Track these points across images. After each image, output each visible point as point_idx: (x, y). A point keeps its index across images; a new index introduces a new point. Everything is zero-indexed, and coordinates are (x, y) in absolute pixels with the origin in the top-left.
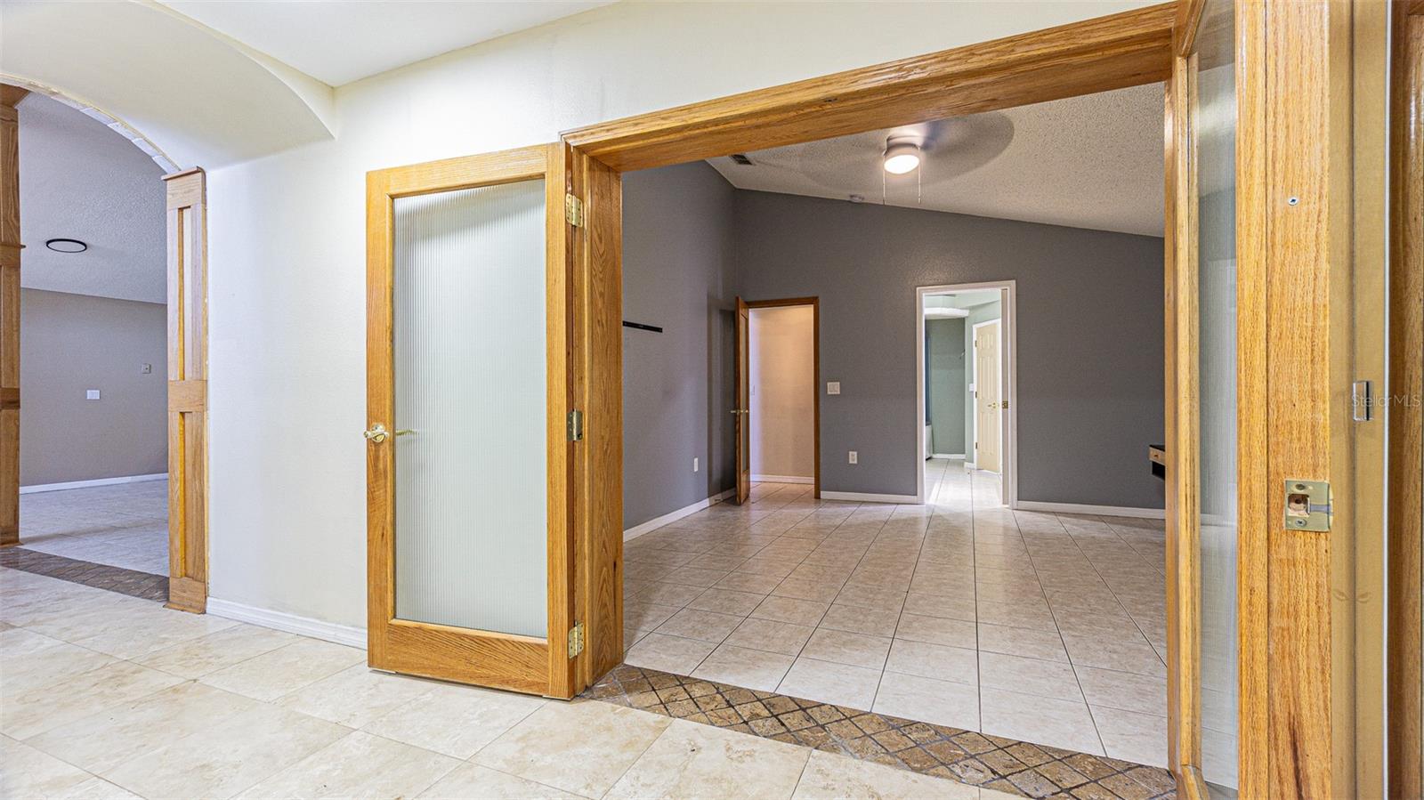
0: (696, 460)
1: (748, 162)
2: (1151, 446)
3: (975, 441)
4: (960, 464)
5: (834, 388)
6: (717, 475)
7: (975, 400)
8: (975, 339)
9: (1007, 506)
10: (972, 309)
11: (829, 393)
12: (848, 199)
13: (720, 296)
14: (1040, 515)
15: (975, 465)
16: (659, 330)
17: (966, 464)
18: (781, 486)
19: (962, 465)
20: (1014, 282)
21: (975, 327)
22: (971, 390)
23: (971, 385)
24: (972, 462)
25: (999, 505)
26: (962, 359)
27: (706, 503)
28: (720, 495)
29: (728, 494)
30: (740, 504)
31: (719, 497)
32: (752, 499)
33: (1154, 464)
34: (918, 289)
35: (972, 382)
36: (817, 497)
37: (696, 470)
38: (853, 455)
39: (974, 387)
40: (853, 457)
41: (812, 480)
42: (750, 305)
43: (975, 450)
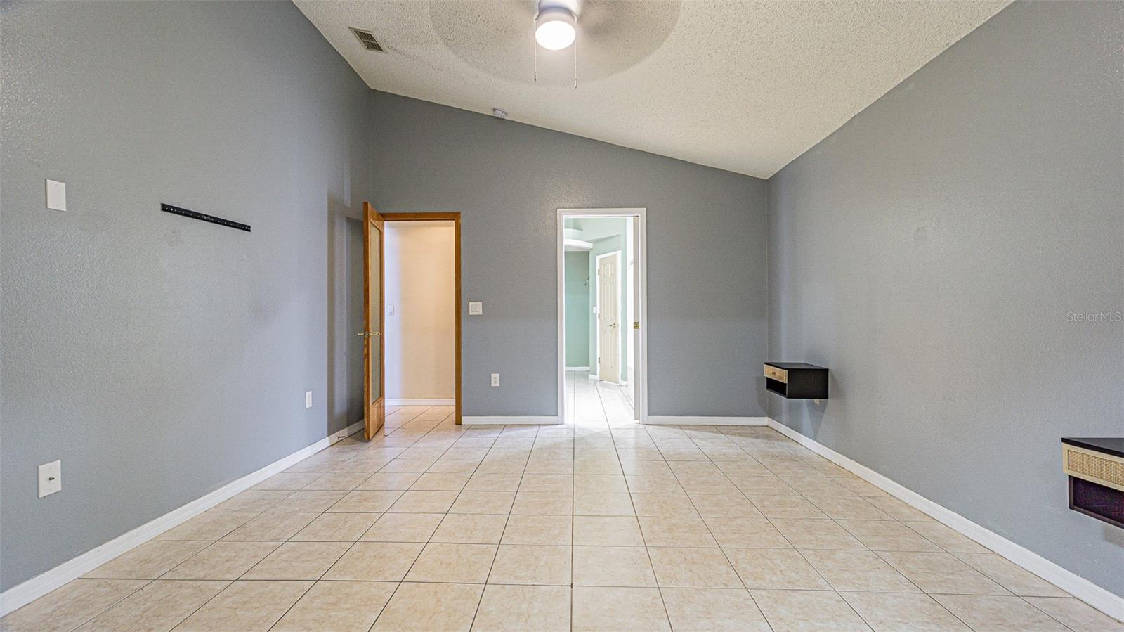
0: (309, 394)
1: (378, 48)
2: (766, 363)
3: (598, 356)
4: (585, 376)
5: (476, 308)
6: (341, 407)
7: (598, 320)
8: (598, 268)
9: (638, 421)
10: (595, 242)
11: (471, 313)
12: (491, 113)
13: (347, 201)
14: (671, 429)
15: (598, 377)
16: (246, 228)
17: (591, 376)
18: (421, 409)
19: (587, 377)
20: (645, 209)
21: (598, 258)
22: (594, 312)
23: (594, 308)
24: (596, 374)
25: (631, 421)
26: (587, 285)
27: (326, 442)
28: (346, 429)
29: (355, 427)
30: (368, 440)
31: (344, 432)
32: (387, 430)
33: (768, 379)
34: (558, 210)
35: (596, 306)
36: (458, 422)
37: (309, 405)
38: (495, 378)
39: (597, 310)
40: (495, 380)
41: (453, 402)
42: (384, 216)
43: (598, 364)
